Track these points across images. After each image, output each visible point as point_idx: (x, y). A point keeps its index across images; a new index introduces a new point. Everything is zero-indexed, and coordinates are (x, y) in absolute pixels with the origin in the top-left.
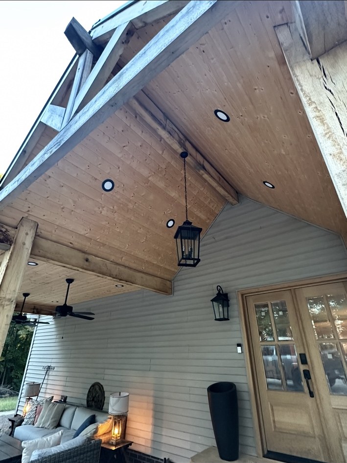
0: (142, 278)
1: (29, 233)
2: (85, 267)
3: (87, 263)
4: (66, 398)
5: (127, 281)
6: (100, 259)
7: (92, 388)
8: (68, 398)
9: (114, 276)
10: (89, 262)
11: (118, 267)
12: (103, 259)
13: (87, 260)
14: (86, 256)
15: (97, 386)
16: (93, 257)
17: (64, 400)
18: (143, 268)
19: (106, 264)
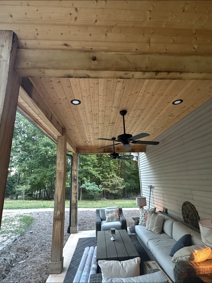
0: (197, 61)
1: (4, 44)
2: (93, 67)
3: (95, 63)
4: (166, 210)
5: (169, 72)
6: (113, 53)
7: (184, 206)
8: (168, 210)
9: (145, 69)
10: (98, 60)
11: (147, 56)
12: (118, 52)
13: (94, 59)
14: (92, 55)
15: (188, 205)
16: (103, 53)
17: (166, 212)
18: (196, 46)
19: (125, 57)
